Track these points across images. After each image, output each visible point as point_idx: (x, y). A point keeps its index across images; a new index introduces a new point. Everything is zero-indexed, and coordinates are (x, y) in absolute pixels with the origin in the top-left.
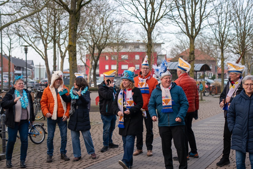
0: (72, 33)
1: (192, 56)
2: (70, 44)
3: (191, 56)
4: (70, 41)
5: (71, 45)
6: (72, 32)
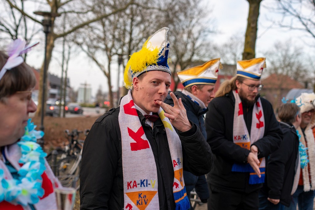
6: (252, 31)
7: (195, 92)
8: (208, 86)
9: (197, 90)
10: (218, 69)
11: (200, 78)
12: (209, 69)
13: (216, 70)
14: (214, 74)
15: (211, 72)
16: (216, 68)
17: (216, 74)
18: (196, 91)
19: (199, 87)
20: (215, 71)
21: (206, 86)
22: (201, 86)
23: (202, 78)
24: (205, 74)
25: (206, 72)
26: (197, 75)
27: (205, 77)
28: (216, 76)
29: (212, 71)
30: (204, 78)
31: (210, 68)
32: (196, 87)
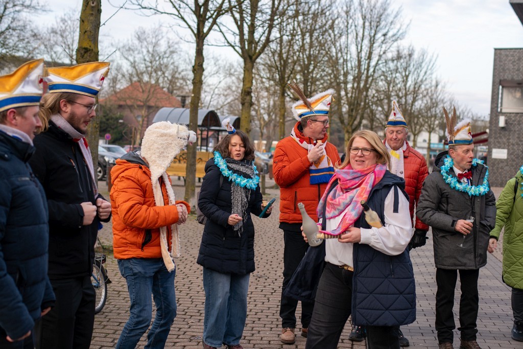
0: (92, 18)
1: (248, 98)
2: (85, 45)
3: (245, 99)
4: (86, 37)
5: (89, 47)
6: (92, 14)
7: (14, 122)
8: (32, 107)
9: (17, 118)
10: (42, 78)
11: (18, 96)
12: (27, 79)
13: (40, 79)
14: (35, 86)
15: (30, 84)
16: (39, 76)
17: (39, 86)
18: (15, 118)
19: (19, 112)
20: (37, 82)
21: (29, 109)
22: (23, 109)
23: (21, 95)
24: (23, 87)
25: (24, 85)
26: (11, 90)
27: (26, 94)
28: (39, 90)
29: (33, 82)
30: (23, 95)
31: (29, 77)
32: (14, 112)
